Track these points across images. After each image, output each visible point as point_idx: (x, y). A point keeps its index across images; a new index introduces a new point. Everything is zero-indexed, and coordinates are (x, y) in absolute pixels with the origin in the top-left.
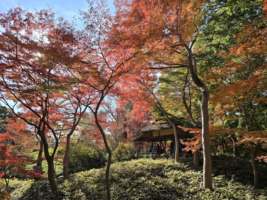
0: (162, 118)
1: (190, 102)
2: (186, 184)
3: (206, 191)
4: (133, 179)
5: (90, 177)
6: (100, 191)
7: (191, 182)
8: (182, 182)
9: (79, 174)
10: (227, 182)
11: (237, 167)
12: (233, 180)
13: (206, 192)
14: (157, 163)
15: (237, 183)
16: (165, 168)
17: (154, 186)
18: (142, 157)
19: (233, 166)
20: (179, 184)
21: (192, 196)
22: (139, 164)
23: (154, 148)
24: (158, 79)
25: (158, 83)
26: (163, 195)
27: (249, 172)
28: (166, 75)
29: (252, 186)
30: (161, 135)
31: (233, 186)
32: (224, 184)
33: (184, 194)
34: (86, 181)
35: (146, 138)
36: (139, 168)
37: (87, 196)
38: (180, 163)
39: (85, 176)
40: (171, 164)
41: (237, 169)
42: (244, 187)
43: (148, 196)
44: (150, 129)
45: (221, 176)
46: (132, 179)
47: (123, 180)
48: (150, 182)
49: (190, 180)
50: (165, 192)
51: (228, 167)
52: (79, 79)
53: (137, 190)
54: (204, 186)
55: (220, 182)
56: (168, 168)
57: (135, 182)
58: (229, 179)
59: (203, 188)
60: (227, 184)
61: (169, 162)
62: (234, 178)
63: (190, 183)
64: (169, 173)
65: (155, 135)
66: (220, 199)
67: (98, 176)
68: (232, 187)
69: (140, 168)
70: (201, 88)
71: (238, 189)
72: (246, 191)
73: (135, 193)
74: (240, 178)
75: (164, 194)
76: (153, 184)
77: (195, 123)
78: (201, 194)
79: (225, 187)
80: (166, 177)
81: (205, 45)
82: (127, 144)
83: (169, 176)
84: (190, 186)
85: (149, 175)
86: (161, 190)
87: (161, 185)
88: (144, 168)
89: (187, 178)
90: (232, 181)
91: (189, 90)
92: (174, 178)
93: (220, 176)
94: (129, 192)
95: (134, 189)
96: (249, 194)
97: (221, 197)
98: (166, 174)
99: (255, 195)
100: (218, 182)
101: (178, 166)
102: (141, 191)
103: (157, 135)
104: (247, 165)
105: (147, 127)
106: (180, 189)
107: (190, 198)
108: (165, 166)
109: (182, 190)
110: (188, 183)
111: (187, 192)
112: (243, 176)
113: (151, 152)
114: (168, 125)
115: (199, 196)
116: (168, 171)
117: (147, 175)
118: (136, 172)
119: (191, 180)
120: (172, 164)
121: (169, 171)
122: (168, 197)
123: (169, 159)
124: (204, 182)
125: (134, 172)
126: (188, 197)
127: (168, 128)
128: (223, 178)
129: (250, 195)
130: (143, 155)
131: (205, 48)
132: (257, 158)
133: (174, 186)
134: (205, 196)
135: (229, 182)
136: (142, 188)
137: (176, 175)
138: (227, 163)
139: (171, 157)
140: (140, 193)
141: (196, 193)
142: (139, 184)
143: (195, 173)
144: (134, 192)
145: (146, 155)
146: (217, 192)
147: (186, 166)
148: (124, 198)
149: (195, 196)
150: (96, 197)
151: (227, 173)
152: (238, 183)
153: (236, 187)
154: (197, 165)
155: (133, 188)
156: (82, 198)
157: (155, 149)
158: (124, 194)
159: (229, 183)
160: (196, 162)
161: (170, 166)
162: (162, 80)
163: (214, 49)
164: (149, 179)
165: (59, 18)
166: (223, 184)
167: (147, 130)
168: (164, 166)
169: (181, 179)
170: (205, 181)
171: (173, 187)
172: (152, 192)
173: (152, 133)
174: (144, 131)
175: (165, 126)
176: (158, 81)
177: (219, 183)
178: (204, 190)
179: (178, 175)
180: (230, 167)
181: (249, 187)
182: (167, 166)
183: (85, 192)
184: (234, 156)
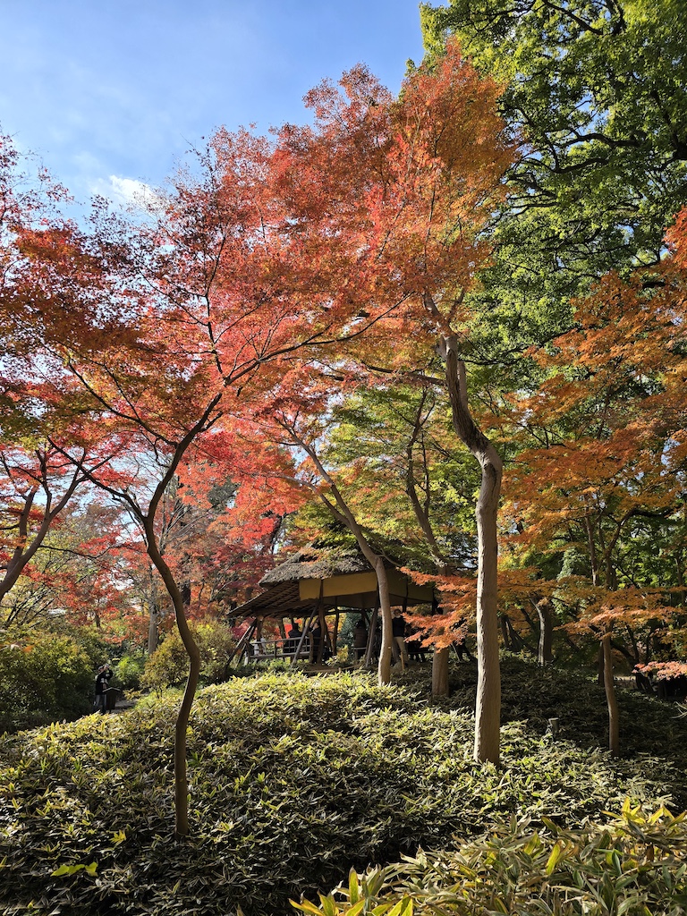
0: (337, 539)
1: (427, 490)
2: (424, 752)
3: (483, 770)
4: (252, 745)
5: (91, 745)
6: (139, 788)
7: (437, 746)
8: (411, 746)
9: (38, 735)
10: (536, 742)
11: (558, 695)
12: (549, 735)
13: (483, 773)
14: (323, 687)
15: (563, 742)
16: (351, 705)
17: (323, 763)
18: (262, 670)
19: (547, 693)
20: (403, 753)
21: (445, 788)
22: (262, 693)
23: (302, 638)
24: (331, 411)
25: (330, 422)
26: (355, 792)
27: (589, 710)
28: (356, 400)
29: (603, 751)
30: (326, 594)
31: (556, 753)
32: (528, 746)
33: (420, 785)
34: (73, 759)
35: (275, 604)
36: (268, 705)
37: (93, 809)
38: (394, 687)
39: (67, 740)
40: (368, 691)
41: (558, 700)
42: (584, 755)
43: (311, 797)
44: (293, 575)
45: (518, 723)
46: (246, 745)
47: (216, 748)
48: (309, 751)
49: (431, 738)
50: (361, 781)
51: (533, 695)
52: (105, 399)
53: (270, 778)
54: (475, 754)
55: (515, 740)
56: (358, 703)
57: (259, 751)
58: (538, 733)
59: (474, 763)
60: (536, 749)
61: (357, 684)
62: (553, 729)
63: (434, 749)
64: (365, 720)
65: (307, 594)
66: (525, 791)
67: (120, 740)
68: (553, 755)
69: (272, 707)
70: (478, 454)
71: (568, 761)
72: (592, 767)
73: (266, 790)
74: (568, 728)
75: (358, 786)
76: (322, 757)
77: (441, 557)
78: (470, 781)
79: (532, 755)
80: (357, 733)
81: (478, 316)
82: (208, 626)
83: (367, 729)
84: (437, 758)
85: (302, 727)
86: (347, 774)
87: (348, 760)
88: (282, 707)
89: (423, 733)
90: (548, 738)
91: (422, 452)
92: (383, 735)
93: (514, 722)
94: (244, 787)
95: (261, 777)
96: (602, 773)
97: (529, 787)
98: (355, 723)
99: (616, 776)
100: (511, 741)
101: (388, 697)
102: (284, 783)
103: (314, 595)
104: (582, 688)
105: (283, 568)
106: (404, 767)
107: (440, 793)
108: (349, 698)
109: (412, 773)
110: (430, 749)
111: (428, 777)
112: (576, 723)
113: (292, 651)
114: (354, 563)
115: (466, 788)
116: (361, 714)
117: (298, 727)
118: (259, 720)
119: (436, 740)
120: (370, 691)
121: (365, 714)
122: (372, 795)
123: (354, 673)
124: (477, 743)
125: (251, 721)
126: (433, 793)
127: (355, 572)
128: (521, 728)
129: (602, 776)
130: (261, 664)
131: (476, 326)
132: (638, 669)
133: (387, 760)
134: (482, 785)
135: (541, 742)
136: (288, 772)
137: (388, 724)
138: (528, 684)
139: (361, 668)
140: (281, 788)
141: (454, 777)
142: (273, 758)
143: (444, 718)
144: (261, 785)
145: (274, 663)
146: (515, 772)
147: (414, 696)
148: (230, 808)
149: (454, 789)
150: (130, 810)
151: (530, 713)
152: (565, 744)
153: (564, 755)
154: (443, 693)
155: (255, 773)
156: (75, 818)
157: (304, 640)
158: (229, 795)
159: (541, 745)
160: (439, 683)
161: (365, 697)
162: (342, 414)
163: (503, 331)
164: (304, 742)
165: (94, 198)
166: (526, 748)
167: (281, 579)
168: (346, 696)
169: (404, 738)
170: (481, 739)
171: (384, 764)
172: (322, 782)
173: (298, 589)
174: (272, 580)
175: (344, 565)
176: (328, 416)
177: (513, 744)
178: (479, 768)
179: (396, 726)
180: (537, 697)
181: (595, 754)
182: (356, 698)
183: (82, 797)
184: (542, 661)
